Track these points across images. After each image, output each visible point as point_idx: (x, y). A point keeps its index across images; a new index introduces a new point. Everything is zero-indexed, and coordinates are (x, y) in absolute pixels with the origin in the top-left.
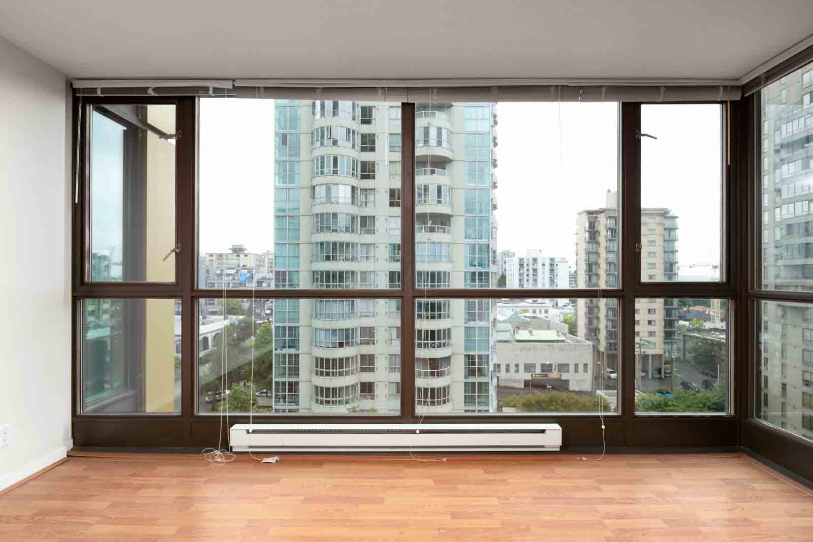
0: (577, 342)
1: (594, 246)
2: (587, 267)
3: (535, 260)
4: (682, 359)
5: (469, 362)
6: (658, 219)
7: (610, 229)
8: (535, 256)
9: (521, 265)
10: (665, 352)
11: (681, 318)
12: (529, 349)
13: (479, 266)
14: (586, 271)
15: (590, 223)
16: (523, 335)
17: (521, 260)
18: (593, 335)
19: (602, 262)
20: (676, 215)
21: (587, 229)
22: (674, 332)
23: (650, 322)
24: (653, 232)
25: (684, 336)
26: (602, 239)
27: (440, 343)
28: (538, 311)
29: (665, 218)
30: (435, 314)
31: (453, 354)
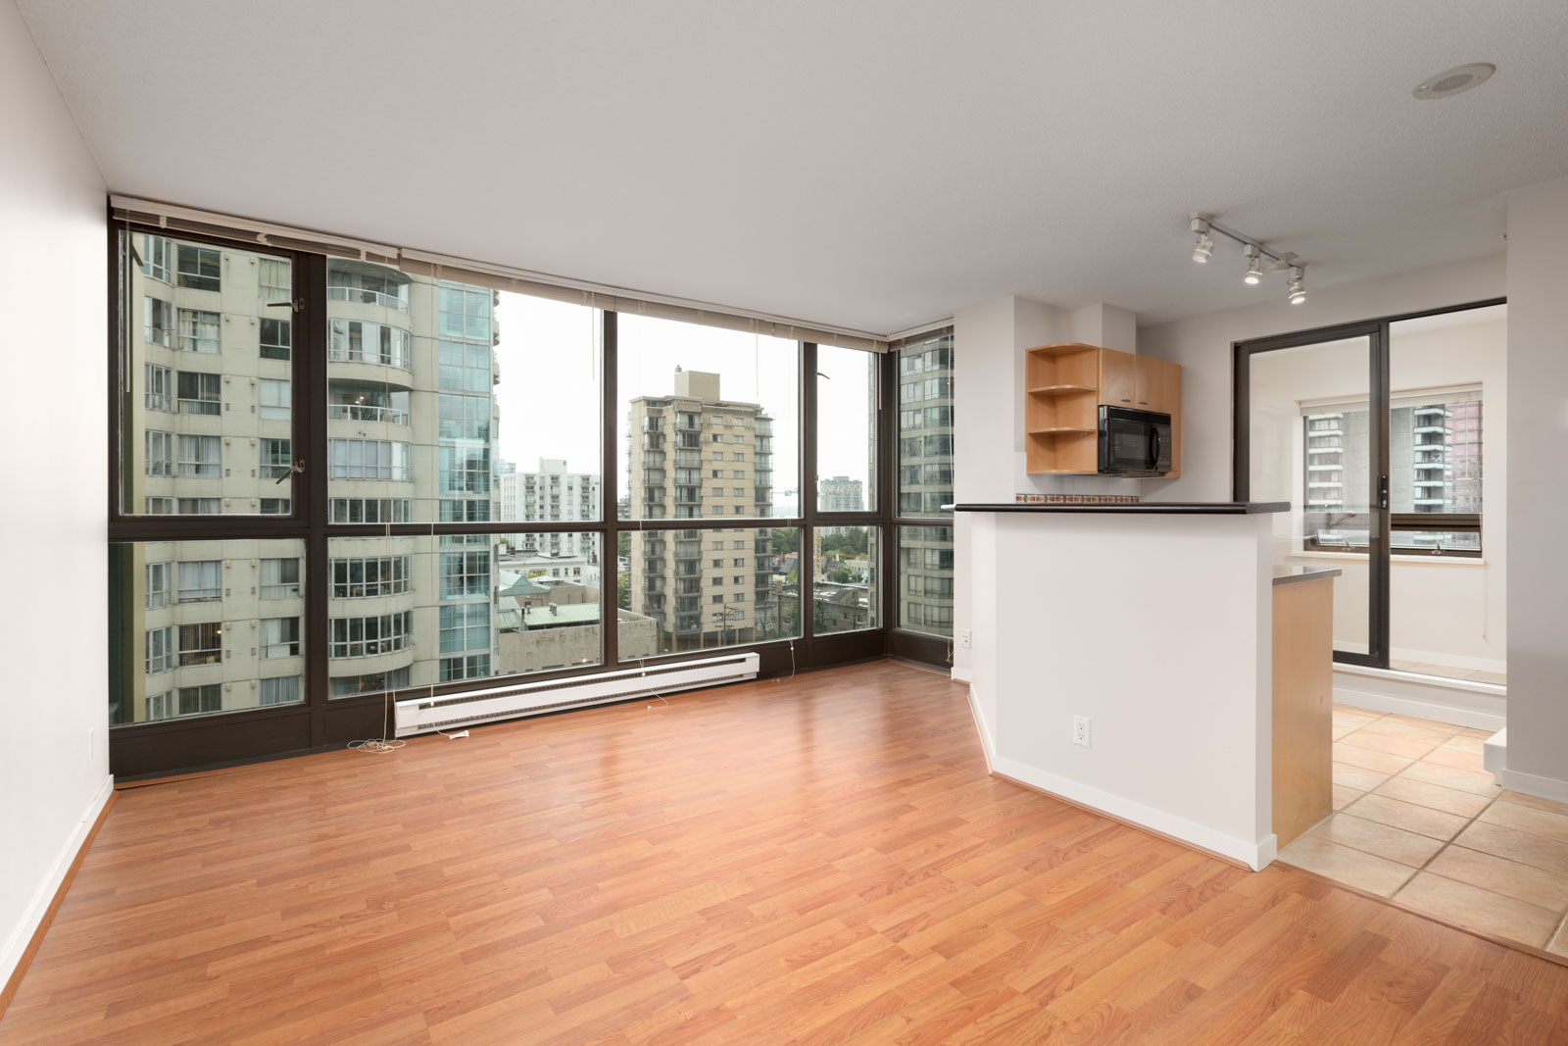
0: (633, 619)
1: (658, 458)
2: (645, 494)
3: (555, 479)
4: (777, 632)
5: (449, 672)
6: (749, 421)
7: (680, 431)
8: (555, 473)
9: (530, 489)
10: (756, 624)
11: (776, 570)
12: (552, 640)
13: (468, 489)
14: (645, 499)
15: (651, 419)
16: (540, 615)
17: (529, 478)
18: (655, 605)
19: (669, 485)
20: (769, 416)
21: (646, 429)
22: (767, 592)
23: (736, 580)
24: (740, 440)
25: (780, 597)
26: (668, 447)
27: (389, 643)
28: (562, 572)
29: (756, 419)
30: (377, 585)
31: (415, 662)
